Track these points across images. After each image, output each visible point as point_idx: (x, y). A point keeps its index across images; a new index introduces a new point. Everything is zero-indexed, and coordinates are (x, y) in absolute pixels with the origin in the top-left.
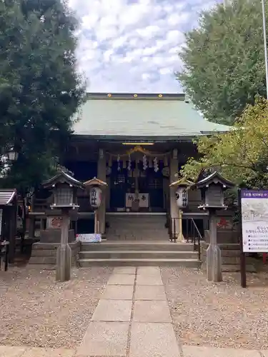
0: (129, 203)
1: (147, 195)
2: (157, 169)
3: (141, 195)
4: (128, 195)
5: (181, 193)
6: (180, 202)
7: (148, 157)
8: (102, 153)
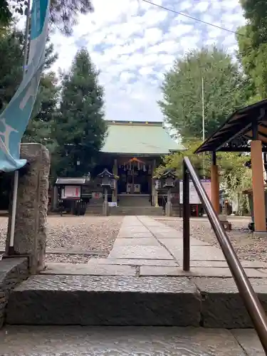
0: (128, 190)
1: (139, 185)
2: (145, 170)
3: (136, 185)
4: (128, 185)
5: (157, 182)
6: (157, 187)
7: (140, 164)
8: (116, 161)
